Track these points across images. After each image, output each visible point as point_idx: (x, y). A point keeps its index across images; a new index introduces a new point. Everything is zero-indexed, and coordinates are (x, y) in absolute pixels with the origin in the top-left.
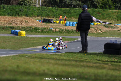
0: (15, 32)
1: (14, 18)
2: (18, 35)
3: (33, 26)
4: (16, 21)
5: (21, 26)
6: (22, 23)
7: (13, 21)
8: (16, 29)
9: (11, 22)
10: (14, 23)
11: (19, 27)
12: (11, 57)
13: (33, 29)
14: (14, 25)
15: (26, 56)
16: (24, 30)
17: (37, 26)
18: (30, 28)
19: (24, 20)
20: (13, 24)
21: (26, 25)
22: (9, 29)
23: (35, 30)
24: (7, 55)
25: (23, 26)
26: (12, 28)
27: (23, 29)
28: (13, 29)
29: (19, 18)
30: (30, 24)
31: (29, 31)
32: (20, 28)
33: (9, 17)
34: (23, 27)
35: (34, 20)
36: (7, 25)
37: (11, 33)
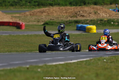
0: (82, 28)
1: (79, 8)
2: (87, 31)
3: (106, 18)
4: (81, 12)
5: (89, 18)
6: (90, 15)
7: (79, 13)
8: (82, 23)
9: (76, 15)
10: (80, 16)
11: (87, 20)
12: (84, 62)
13: (105, 21)
14: (79, 18)
15: (104, 60)
16: (93, 24)
17: (111, 18)
18: (101, 20)
19: (92, 10)
20: (78, 16)
21: (96, 17)
22: (73, 24)
23: (108, 22)
24: (79, 60)
25: (92, 18)
26: (77, 22)
27: (93, 22)
28: (79, 24)
29: (86, 8)
30: (102, 16)
31: (101, 25)
32: (88, 22)
33: (73, 7)
34: (91, 20)
35: (106, 10)
36: (71, 19)
37: (77, 30)
